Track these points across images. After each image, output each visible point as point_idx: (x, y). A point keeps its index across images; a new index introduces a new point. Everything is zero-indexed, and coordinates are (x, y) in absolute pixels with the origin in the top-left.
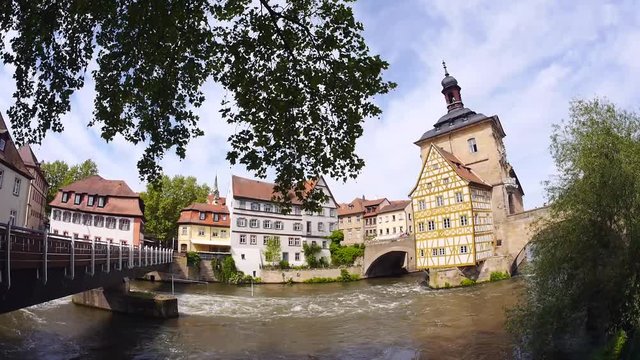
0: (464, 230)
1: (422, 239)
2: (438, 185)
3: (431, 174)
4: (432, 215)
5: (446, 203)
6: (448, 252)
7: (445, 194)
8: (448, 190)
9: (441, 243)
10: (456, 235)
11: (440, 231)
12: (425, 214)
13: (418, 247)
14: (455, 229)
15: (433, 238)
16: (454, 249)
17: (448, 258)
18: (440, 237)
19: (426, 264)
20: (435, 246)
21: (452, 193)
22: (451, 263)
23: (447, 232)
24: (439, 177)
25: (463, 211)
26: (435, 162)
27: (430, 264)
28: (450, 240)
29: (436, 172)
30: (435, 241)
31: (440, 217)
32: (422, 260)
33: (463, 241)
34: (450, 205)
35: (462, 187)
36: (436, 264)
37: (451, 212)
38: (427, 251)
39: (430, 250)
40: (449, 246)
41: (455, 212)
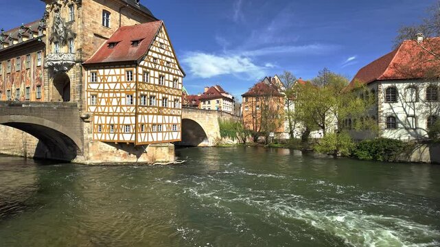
0: (176, 112)
1: (143, 114)
2: (162, 64)
3: (158, 51)
4: (154, 92)
5: (167, 84)
6: (164, 128)
7: (167, 75)
8: (169, 73)
9: (160, 119)
10: (171, 115)
11: (160, 108)
12: (149, 87)
13: (139, 121)
14: (171, 109)
15: (153, 114)
16: (169, 126)
17: (164, 134)
18: (159, 114)
19: (146, 140)
20: (155, 122)
21: (171, 78)
22: (167, 139)
23: (165, 111)
24: (164, 58)
25: (177, 96)
26: (162, 41)
27: (150, 140)
28: (166, 117)
29: (162, 51)
30: (155, 116)
31: (160, 95)
32: (143, 135)
33: (175, 121)
34: (169, 87)
35: (178, 75)
36: (155, 140)
37: (169, 94)
38: (148, 126)
39: (150, 125)
40: (166, 124)
41: (172, 95)
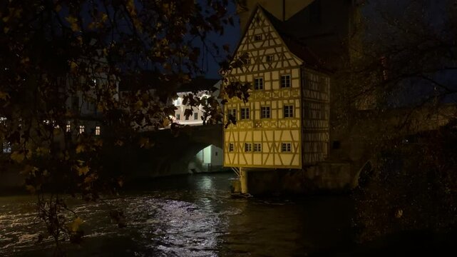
0: (288, 123)
1: (231, 131)
2: (258, 62)
3: (251, 48)
4: (246, 102)
5: (267, 86)
6: (265, 148)
7: (267, 75)
8: (271, 70)
9: (257, 136)
10: (278, 128)
11: (256, 121)
13: (226, 140)
14: (277, 120)
15: (246, 130)
16: (274, 145)
17: (265, 156)
18: (255, 128)
19: (236, 162)
20: (249, 139)
21: (276, 75)
22: (270, 163)
23: (266, 123)
24: (261, 52)
25: (289, 99)
26: (258, 31)
27: (242, 162)
28: (270, 133)
29: (258, 45)
30: (250, 133)
31: (257, 103)
32: (231, 155)
33: (286, 137)
34: (272, 90)
35: (290, 67)
36: (250, 163)
37: (272, 99)
38: (239, 145)
39: (241, 144)
40: (268, 142)
41: (278, 100)
